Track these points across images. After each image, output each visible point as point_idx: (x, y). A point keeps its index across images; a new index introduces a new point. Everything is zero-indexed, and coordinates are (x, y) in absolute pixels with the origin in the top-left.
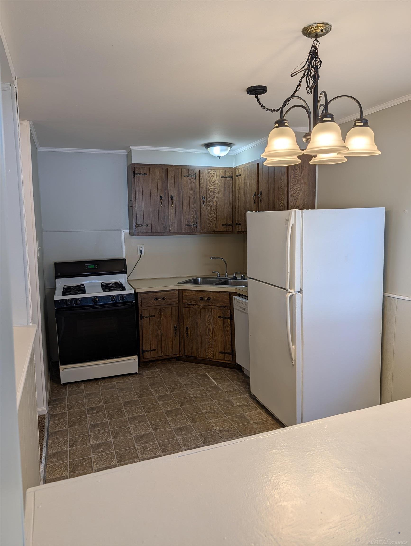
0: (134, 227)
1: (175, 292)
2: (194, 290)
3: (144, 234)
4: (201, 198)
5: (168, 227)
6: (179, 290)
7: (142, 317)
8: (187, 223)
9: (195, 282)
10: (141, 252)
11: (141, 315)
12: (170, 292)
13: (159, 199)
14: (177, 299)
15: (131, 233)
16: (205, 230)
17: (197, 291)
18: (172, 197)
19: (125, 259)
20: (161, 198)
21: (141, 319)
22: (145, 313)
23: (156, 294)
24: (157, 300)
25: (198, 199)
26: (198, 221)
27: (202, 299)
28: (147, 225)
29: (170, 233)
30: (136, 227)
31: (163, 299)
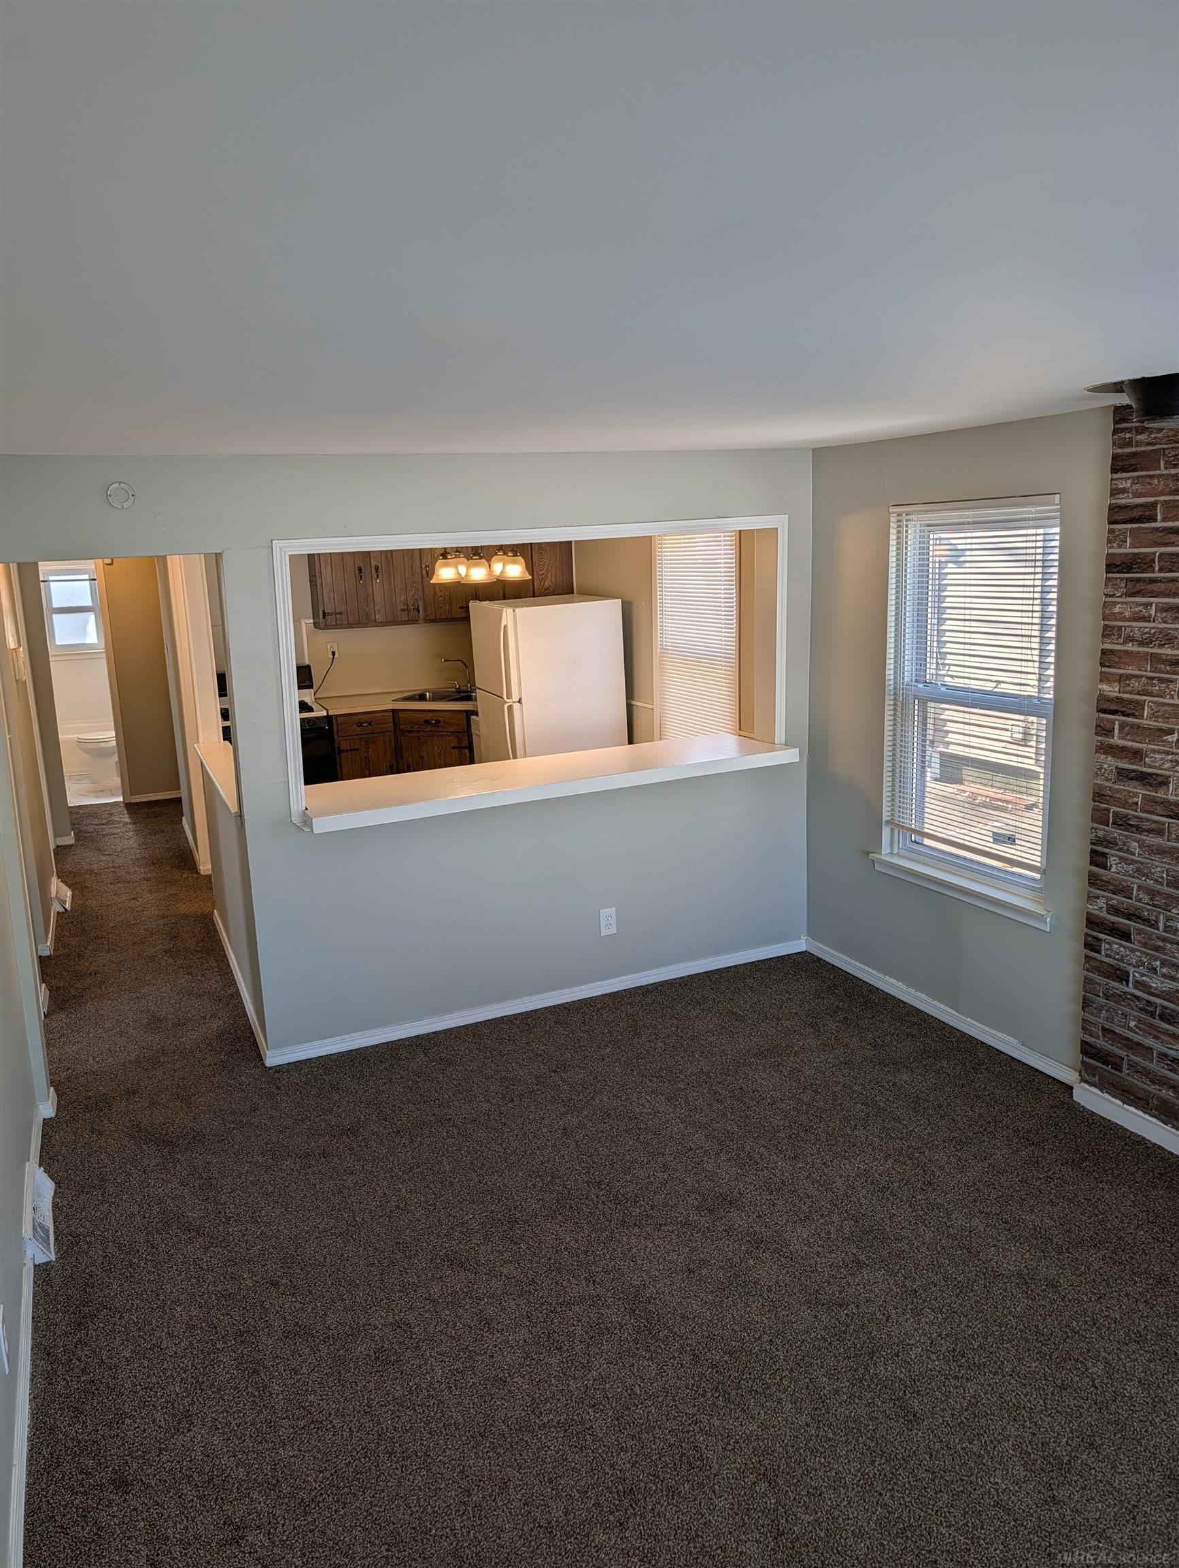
0: (321, 616)
1: (387, 714)
2: (416, 710)
3: (338, 626)
4: (424, 566)
5: (373, 614)
6: (393, 711)
7: (340, 752)
8: (402, 607)
9: (422, 697)
10: (333, 653)
11: (339, 748)
12: (380, 714)
13: (357, 572)
14: (392, 724)
15: (316, 625)
16: (432, 617)
17: (420, 710)
18: (377, 569)
19: (309, 667)
20: (360, 570)
21: (339, 755)
22: (345, 745)
23: (358, 717)
24: (361, 725)
25: (418, 570)
26: (421, 603)
27: (427, 722)
28: (340, 613)
29: (377, 624)
30: (324, 617)
31: (370, 724)
